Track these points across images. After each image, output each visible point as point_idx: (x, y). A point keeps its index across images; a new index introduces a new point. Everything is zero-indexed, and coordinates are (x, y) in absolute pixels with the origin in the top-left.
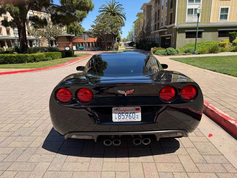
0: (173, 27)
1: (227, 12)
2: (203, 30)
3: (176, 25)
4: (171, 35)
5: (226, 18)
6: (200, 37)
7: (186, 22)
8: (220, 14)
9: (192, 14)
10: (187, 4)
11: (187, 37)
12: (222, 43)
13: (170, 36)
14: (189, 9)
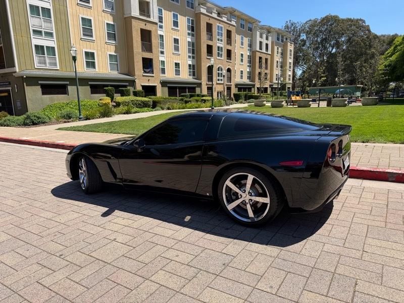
0: (14, 74)
1: (94, 59)
2: (68, 83)
3: (17, 71)
4: (10, 88)
5: (94, 67)
6: (66, 94)
7: (36, 67)
8: (85, 60)
9: (44, 54)
10: (32, 37)
11: (43, 93)
12: (104, 102)
13: (8, 91)
14: (36, 46)
